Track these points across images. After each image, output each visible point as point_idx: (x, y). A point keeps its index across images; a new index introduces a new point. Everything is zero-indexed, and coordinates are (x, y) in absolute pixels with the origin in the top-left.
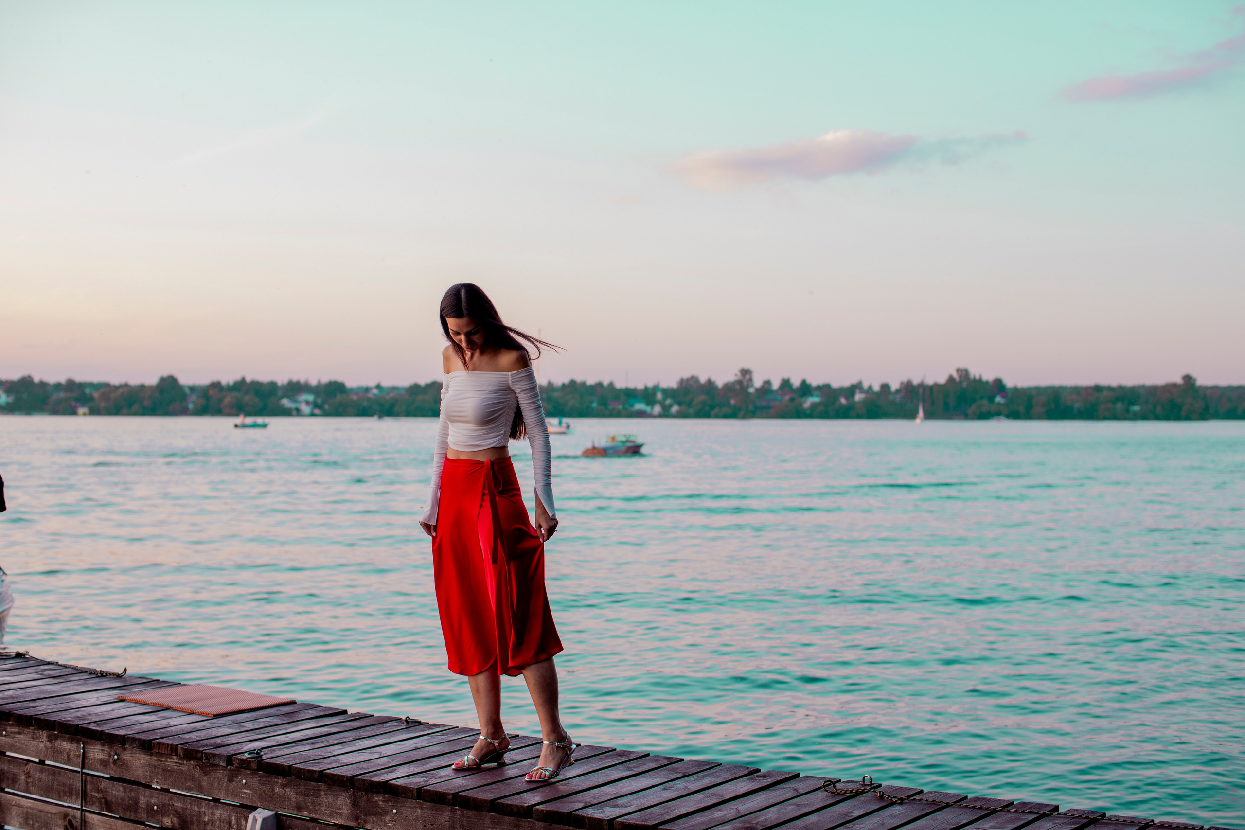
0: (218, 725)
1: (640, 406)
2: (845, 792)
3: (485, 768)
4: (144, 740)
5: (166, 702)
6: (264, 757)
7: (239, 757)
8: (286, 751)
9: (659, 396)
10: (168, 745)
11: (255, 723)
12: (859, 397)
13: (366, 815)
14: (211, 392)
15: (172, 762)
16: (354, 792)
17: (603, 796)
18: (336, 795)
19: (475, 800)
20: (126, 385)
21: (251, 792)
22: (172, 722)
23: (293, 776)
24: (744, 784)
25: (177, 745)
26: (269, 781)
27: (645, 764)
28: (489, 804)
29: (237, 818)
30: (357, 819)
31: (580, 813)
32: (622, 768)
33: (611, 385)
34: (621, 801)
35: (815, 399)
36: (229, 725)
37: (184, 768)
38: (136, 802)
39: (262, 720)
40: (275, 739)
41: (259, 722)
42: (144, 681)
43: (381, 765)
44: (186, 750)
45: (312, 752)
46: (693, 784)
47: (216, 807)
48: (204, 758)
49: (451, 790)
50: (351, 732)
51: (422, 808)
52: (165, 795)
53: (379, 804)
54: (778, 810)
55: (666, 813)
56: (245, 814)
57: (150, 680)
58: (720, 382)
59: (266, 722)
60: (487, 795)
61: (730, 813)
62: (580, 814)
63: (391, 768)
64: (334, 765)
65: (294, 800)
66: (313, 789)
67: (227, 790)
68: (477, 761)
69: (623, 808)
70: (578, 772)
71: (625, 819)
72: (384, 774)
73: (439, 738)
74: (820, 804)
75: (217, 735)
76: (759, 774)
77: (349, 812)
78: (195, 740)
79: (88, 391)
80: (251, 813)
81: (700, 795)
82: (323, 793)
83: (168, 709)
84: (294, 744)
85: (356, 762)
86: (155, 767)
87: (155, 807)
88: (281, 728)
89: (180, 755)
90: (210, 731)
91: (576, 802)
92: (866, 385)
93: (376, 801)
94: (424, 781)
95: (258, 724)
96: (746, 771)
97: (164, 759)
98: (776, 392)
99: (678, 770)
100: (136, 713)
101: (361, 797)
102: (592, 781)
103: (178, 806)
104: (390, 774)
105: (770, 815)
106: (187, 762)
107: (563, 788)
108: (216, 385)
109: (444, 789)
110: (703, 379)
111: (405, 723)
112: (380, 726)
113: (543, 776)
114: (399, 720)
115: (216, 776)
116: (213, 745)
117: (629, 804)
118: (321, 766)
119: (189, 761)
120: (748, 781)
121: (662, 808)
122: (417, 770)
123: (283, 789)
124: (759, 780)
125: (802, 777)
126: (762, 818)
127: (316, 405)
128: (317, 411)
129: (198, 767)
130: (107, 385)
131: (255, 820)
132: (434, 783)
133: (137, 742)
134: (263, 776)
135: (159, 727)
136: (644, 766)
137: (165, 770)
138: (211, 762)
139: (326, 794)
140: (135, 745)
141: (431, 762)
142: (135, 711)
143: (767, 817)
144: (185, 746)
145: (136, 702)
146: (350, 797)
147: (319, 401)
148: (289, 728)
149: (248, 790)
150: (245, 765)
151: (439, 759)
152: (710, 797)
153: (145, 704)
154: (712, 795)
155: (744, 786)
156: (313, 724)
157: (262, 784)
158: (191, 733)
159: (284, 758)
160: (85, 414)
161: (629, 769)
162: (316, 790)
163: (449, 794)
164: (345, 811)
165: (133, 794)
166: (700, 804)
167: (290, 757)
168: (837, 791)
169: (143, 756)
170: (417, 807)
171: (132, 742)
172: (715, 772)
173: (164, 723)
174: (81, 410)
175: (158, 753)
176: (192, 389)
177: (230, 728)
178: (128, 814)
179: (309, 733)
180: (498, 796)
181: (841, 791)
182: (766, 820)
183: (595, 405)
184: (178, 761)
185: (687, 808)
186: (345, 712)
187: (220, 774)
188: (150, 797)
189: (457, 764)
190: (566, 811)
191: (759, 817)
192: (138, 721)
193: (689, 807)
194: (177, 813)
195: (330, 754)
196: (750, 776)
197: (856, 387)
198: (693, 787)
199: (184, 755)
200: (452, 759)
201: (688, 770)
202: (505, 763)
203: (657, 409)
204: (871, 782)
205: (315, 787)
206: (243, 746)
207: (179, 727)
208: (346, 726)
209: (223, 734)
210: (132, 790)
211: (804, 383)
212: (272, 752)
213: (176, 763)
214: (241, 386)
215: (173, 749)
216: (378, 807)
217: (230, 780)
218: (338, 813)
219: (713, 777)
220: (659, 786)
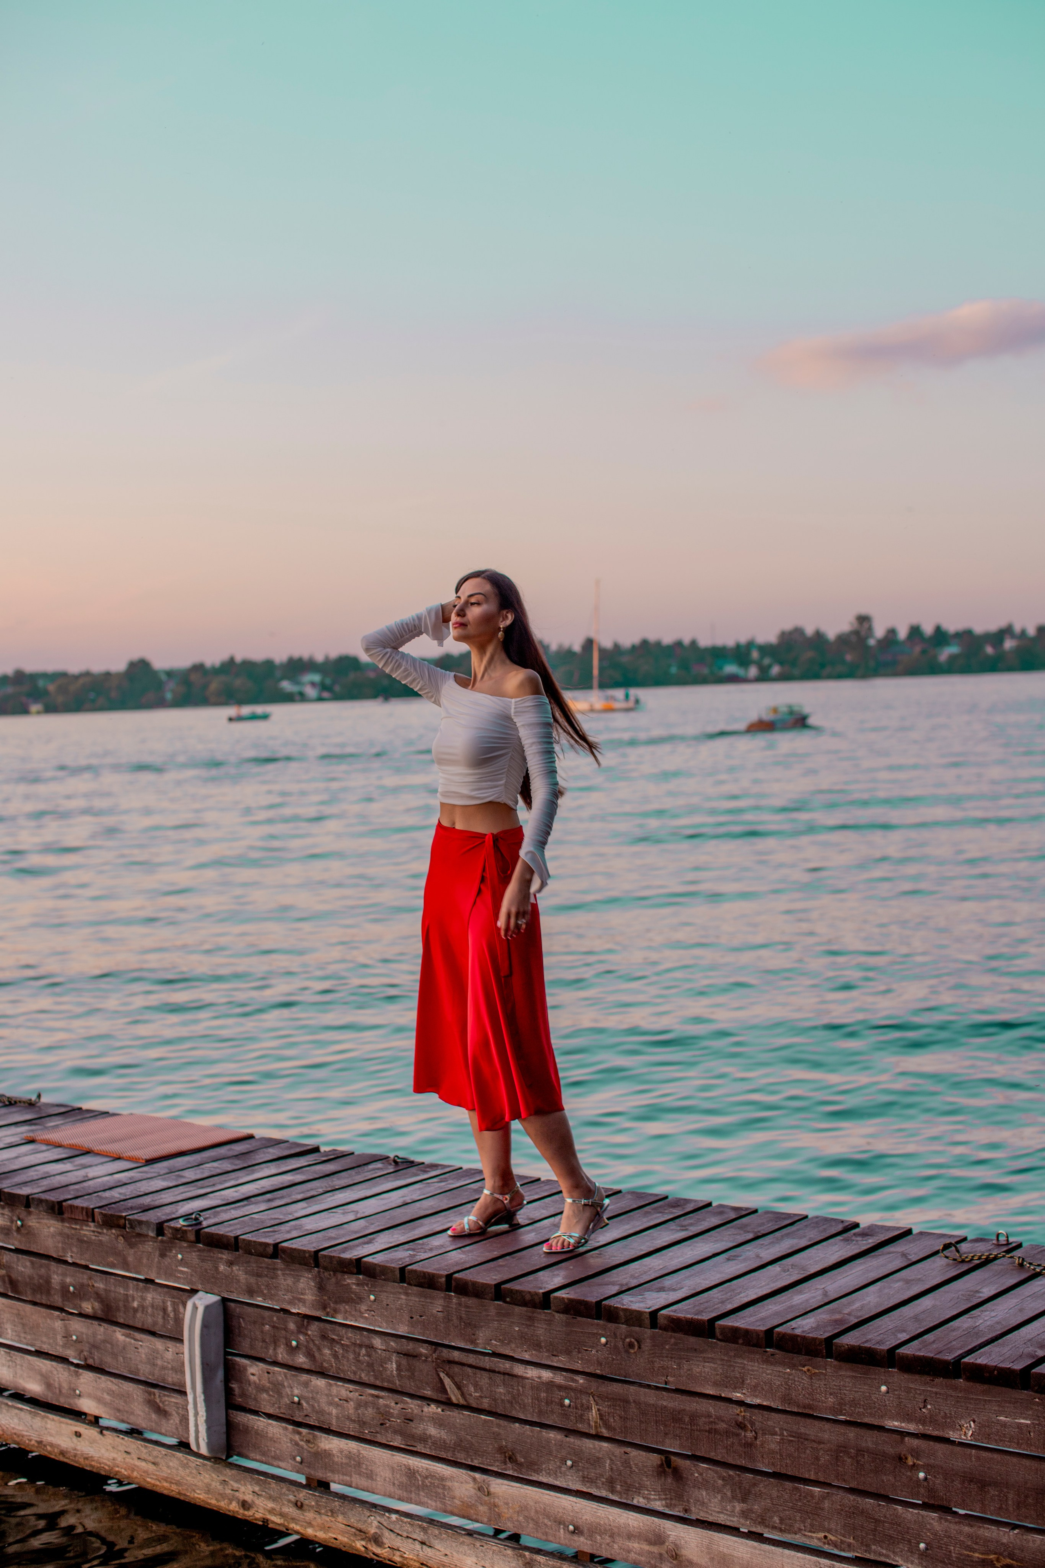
0: (149, 1175)
1: (731, 668)
2: (972, 1260)
3: (492, 1231)
4: (53, 1202)
5: (85, 1142)
6: (205, 1224)
7: (172, 1225)
8: (234, 1213)
9: (755, 655)
10: (82, 1208)
11: (198, 1172)
12: (1009, 644)
13: (336, 1302)
14: (194, 677)
15: (88, 1231)
16: (319, 1272)
17: (645, 1273)
18: (297, 1275)
19: (474, 1284)
20: (87, 674)
21: (189, 1271)
22: (92, 1172)
23: (240, 1250)
24: (835, 1248)
25: (93, 1209)
26: (211, 1257)
27: (704, 1220)
28: (493, 1290)
29: (174, 1304)
30: (324, 1307)
31: (612, 1302)
32: (674, 1227)
33: (693, 643)
34: (668, 1282)
35: (953, 650)
36: (165, 1174)
37: (104, 1238)
38: (48, 1282)
39: (207, 1165)
40: (222, 1196)
41: (203, 1169)
42: (63, 1110)
43: (356, 1232)
44: (105, 1215)
45: (268, 1215)
46: (767, 1250)
47: (146, 1290)
48: (128, 1225)
49: (444, 1270)
50: (322, 1180)
51: (407, 1294)
52: (83, 1273)
53: (351, 1288)
54: (880, 1290)
55: (728, 1299)
56: (184, 1298)
57: (69, 1109)
58: (831, 633)
59: (212, 1169)
60: (489, 1277)
61: (814, 1297)
62: (612, 1304)
63: (367, 1237)
64: (294, 1234)
65: (244, 1281)
66: (267, 1268)
67: (159, 1268)
68: (481, 1223)
69: (671, 1293)
70: (615, 1235)
71: (672, 1311)
72: (357, 1246)
73: (436, 1186)
74: (938, 1279)
75: (147, 1191)
76: (856, 1230)
77: (314, 1298)
78: (117, 1200)
79: (41, 683)
80: (190, 1297)
81: (775, 1269)
82: (279, 1272)
83: (88, 1152)
84: (245, 1202)
85: (324, 1228)
86: (68, 1237)
87: (71, 1289)
88: (231, 1177)
89: (98, 1222)
90: (138, 1184)
91: (608, 1285)
92: (1017, 628)
93: (348, 1284)
94: (411, 1256)
95: (202, 1173)
96: (840, 1227)
97: (78, 1227)
98: (904, 642)
99: (749, 1229)
100: (46, 1160)
101: (328, 1279)
102: (632, 1249)
103: (99, 1288)
104: (366, 1246)
105: (868, 1299)
106: (107, 1230)
107: (596, 1262)
108: (199, 668)
109: (435, 1269)
110: (809, 631)
111: (393, 1164)
112: (359, 1169)
113: (566, 1244)
114: (384, 1159)
115: (144, 1250)
116: (140, 1208)
117: (679, 1286)
118: (277, 1236)
119: (111, 1229)
120: (842, 1243)
121: (722, 1291)
122: (403, 1239)
123: (229, 1267)
124: (857, 1241)
125: (915, 1235)
126: (857, 1305)
127: (323, 687)
128: (326, 695)
129: (121, 1238)
130: (64, 675)
131: (195, 1308)
132: (422, 1258)
133: (44, 1204)
134: (204, 1250)
135: (74, 1180)
136: (703, 1223)
137: (81, 1241)
138: (137, 1231)
139: (283, 1274)
140: (41, 1209)
141: (422, 1225)
142: (45, 1157)
143: (865, 1302)
144: (105, 1210)
145: (48, 1143)
146: (313, 1279)
147: (328, 681)
148: (241, 1177)
149: (185, 1267)
150: (179, 1235)
151: (433, 1221)
152: (788, 1270)
153: (60, 1146)
154: (792, 1268)
155: (835, 1251)
156: (272, 1169)
157: (203, 1261)
158: (113, 1190)
159: (230, 1225)
160: (38, 713)
161: (684, 1228)
162: (271, 1269)
163: (440, 1276)
164: (310, 1297)
165: (43, 1271)
166: (774, 1282)
167: (238, 1224)
168: (960, 1256)
169: (52, 1222)
170: (400, 1293)
171: (38, 1205)
172: (798, 1230)
173: (80, 1174)
174: (34, 708)
175: (72, 1218)
176: (170, 674)
177: (164, 1180)
178: (39, 1296)
179: (267, 1184)
180: (506, 1277)
181: (967, 1257)
182: (862, 1307)
183: (674, 670)
184: (95, 1229)
185: (757, 1290)
186: (316, 1150)
187: (149, 1246)
188: (64, 1275)
189: (454, 1230)
190: (594, 1301)
191: (853, 1302)
192: (47, 1173)
193: (759, 1288)
194: (98, 1296)
195: (291, 1217)
196: (845, 1235)
197: (1006, 632)
198: (768, 1254)
199: (103, 1221)
200: (449, 1219)
201: (762, 1228)
202: (519, 1224)
203: (753, 671)
204: (1008, 1240)
205: (269, 1265)
206: (178, 1207)
207: (99, 1180)
208: (315, 1172)
209: (154, 1189)
210: (41, 1266)
211: (938, 630)
212: (216, 1215)
213: (94, 1231)
214: (230, 666)
215: (90, 1214)
216: (352, 1292)
217: (163, 1255)
218: (300, 1300)
219: (794, 1238)
220: (721, 1256)
